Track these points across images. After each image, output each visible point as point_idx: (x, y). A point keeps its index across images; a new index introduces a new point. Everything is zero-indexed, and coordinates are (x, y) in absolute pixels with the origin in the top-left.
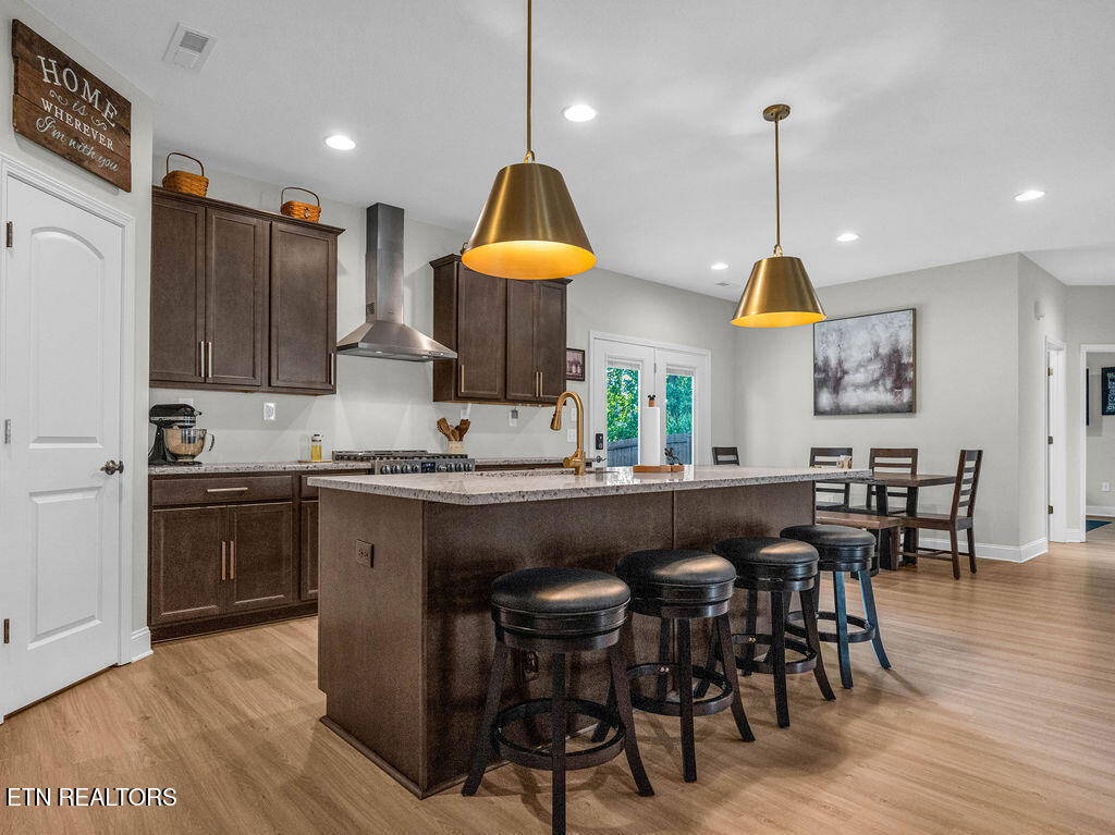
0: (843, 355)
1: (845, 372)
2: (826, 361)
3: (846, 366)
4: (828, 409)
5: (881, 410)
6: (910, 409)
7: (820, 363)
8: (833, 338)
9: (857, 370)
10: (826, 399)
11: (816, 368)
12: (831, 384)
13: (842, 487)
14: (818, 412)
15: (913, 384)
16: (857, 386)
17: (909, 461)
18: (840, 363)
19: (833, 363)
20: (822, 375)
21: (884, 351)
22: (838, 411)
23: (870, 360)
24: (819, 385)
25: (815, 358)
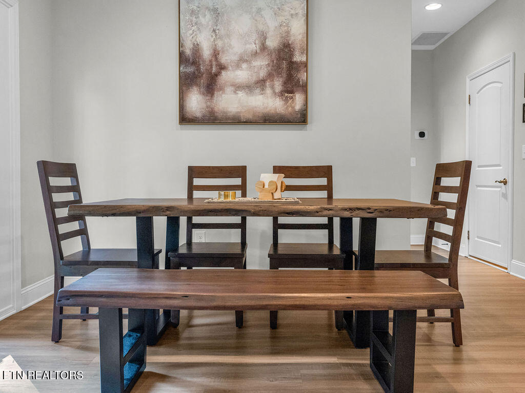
0: (220, 44)
1: (222, 68)
2: (197, 49)
3: (224, 59)
4: (199, 115)
5: (269, 120)
6: (301, 119)
7: (188, 52)
8: (206, 19)
9: (238, 66)
10: (196, 102)
11: (183, 59)
12: (203, 81)
13: (237, 220)
14: (185, 119)
15: (304, 88)
16: (238, 87)
17: (323, 181)
18: (216, 54)
19: (206, 53)
20: (190, 69)
21: (273, 43)
22: (212, 119)
23: (255, 54)
24: (186, 82)
25: (181, 45)
